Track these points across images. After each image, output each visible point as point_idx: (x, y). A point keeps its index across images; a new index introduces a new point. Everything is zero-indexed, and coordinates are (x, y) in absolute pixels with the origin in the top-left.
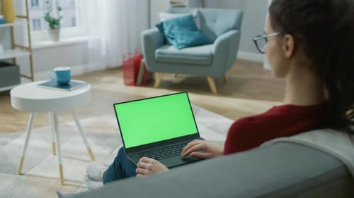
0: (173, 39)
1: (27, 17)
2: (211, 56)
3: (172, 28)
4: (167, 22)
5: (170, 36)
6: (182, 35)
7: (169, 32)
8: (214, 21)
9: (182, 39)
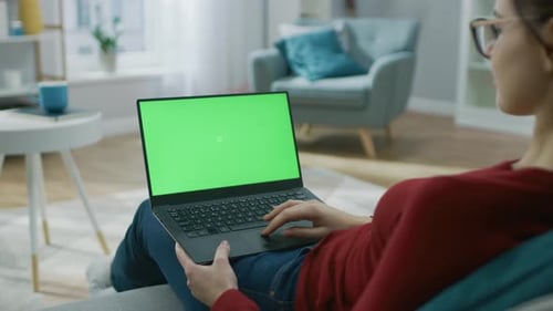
0: (301, 65)
1: (60, 27)
2: (366, 93)
3: (301, 47)
4: (293, 39)
5: (298, 61)
6: (317, 58)
7: (297, 56)
8: (371, 38)
9: (316, 64)
